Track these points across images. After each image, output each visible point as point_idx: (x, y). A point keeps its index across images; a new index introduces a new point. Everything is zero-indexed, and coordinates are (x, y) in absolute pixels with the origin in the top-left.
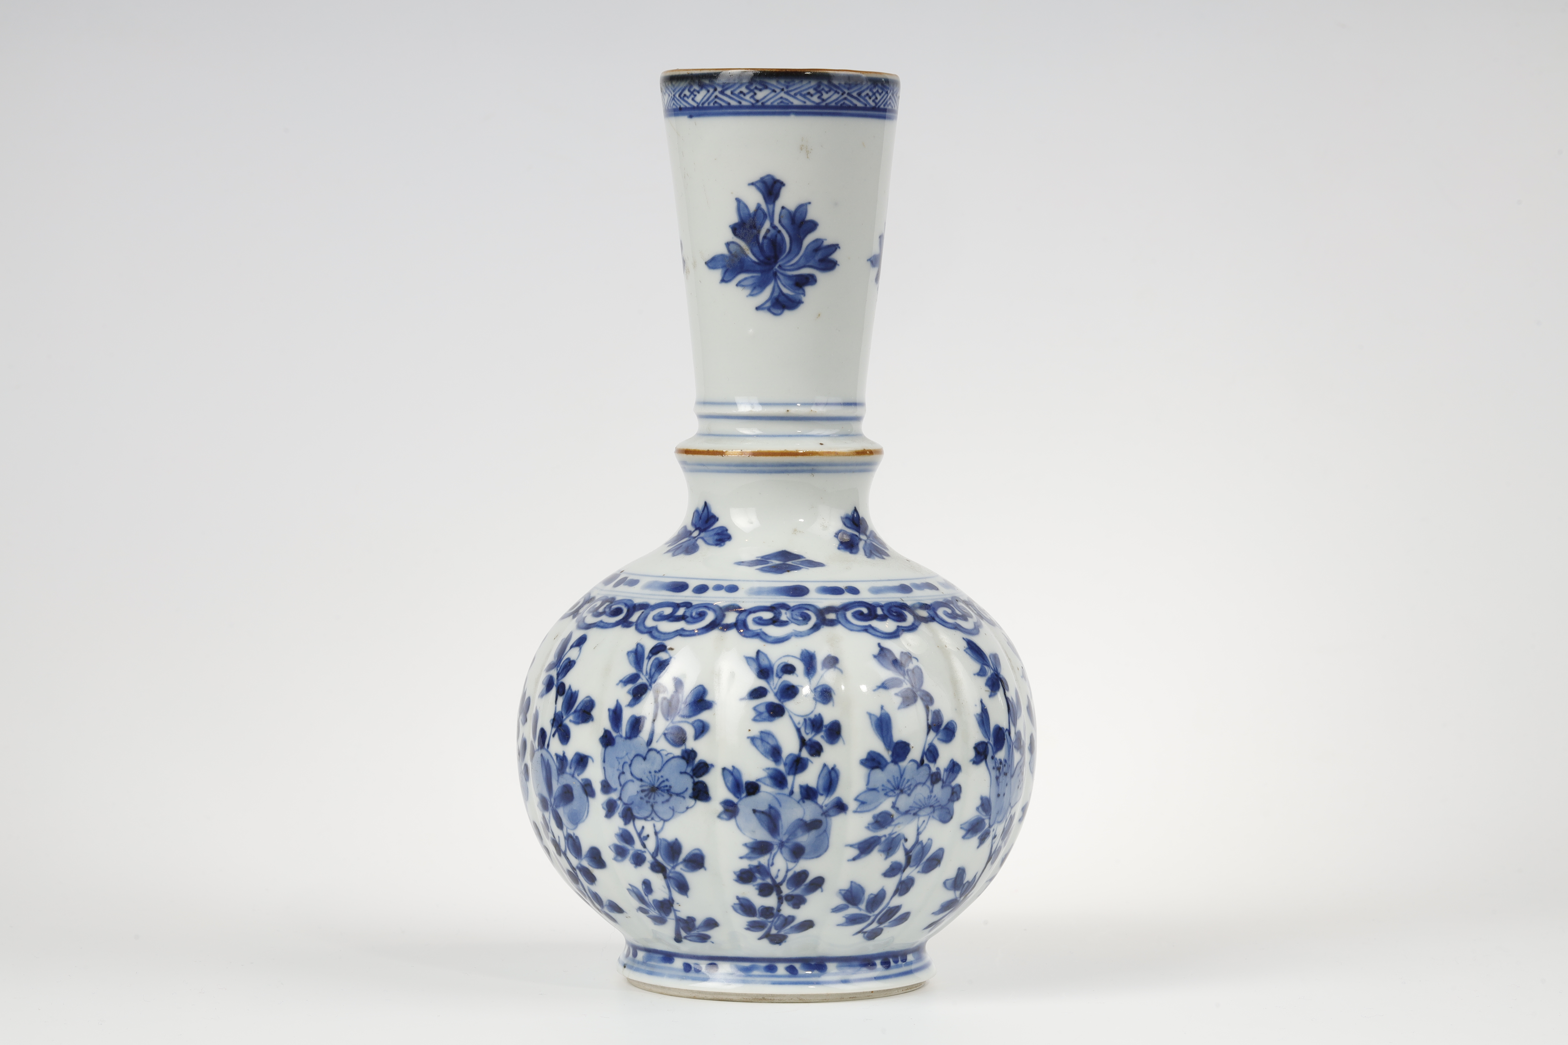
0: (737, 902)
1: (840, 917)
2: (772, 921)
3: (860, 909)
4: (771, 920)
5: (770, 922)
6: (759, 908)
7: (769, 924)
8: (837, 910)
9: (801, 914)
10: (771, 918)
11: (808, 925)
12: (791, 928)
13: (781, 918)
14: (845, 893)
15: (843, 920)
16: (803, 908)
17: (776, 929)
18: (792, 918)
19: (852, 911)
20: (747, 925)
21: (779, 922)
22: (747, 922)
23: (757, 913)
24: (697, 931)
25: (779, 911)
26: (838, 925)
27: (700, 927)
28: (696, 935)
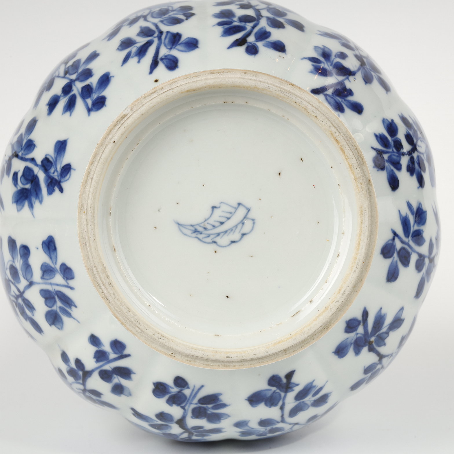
0: (390, 121)
1: (405, 211)
2: (394, 152)
3: (414, 226)
4: (395, 150)
5: (393, 150)
6: (398, 138)
7: (391, 150)
8: (409, 206)
9: (403, 176)
10: (396, 150)
11: (394, 184)
12: (392, 170)
13: (398, 159)
14: (420, 209)
15: (404, 214)
16: (408, 174)
17: (389, 157)
18: (399, 168)
19: (411, 219)
20: (379, 134)
21: (394, 157)
22: (382, 133)
23: (394, 138)
24: (343, 100)
25: (403, 154)
26: (399, 211)
27: (349, 101)
28: (338, 101)
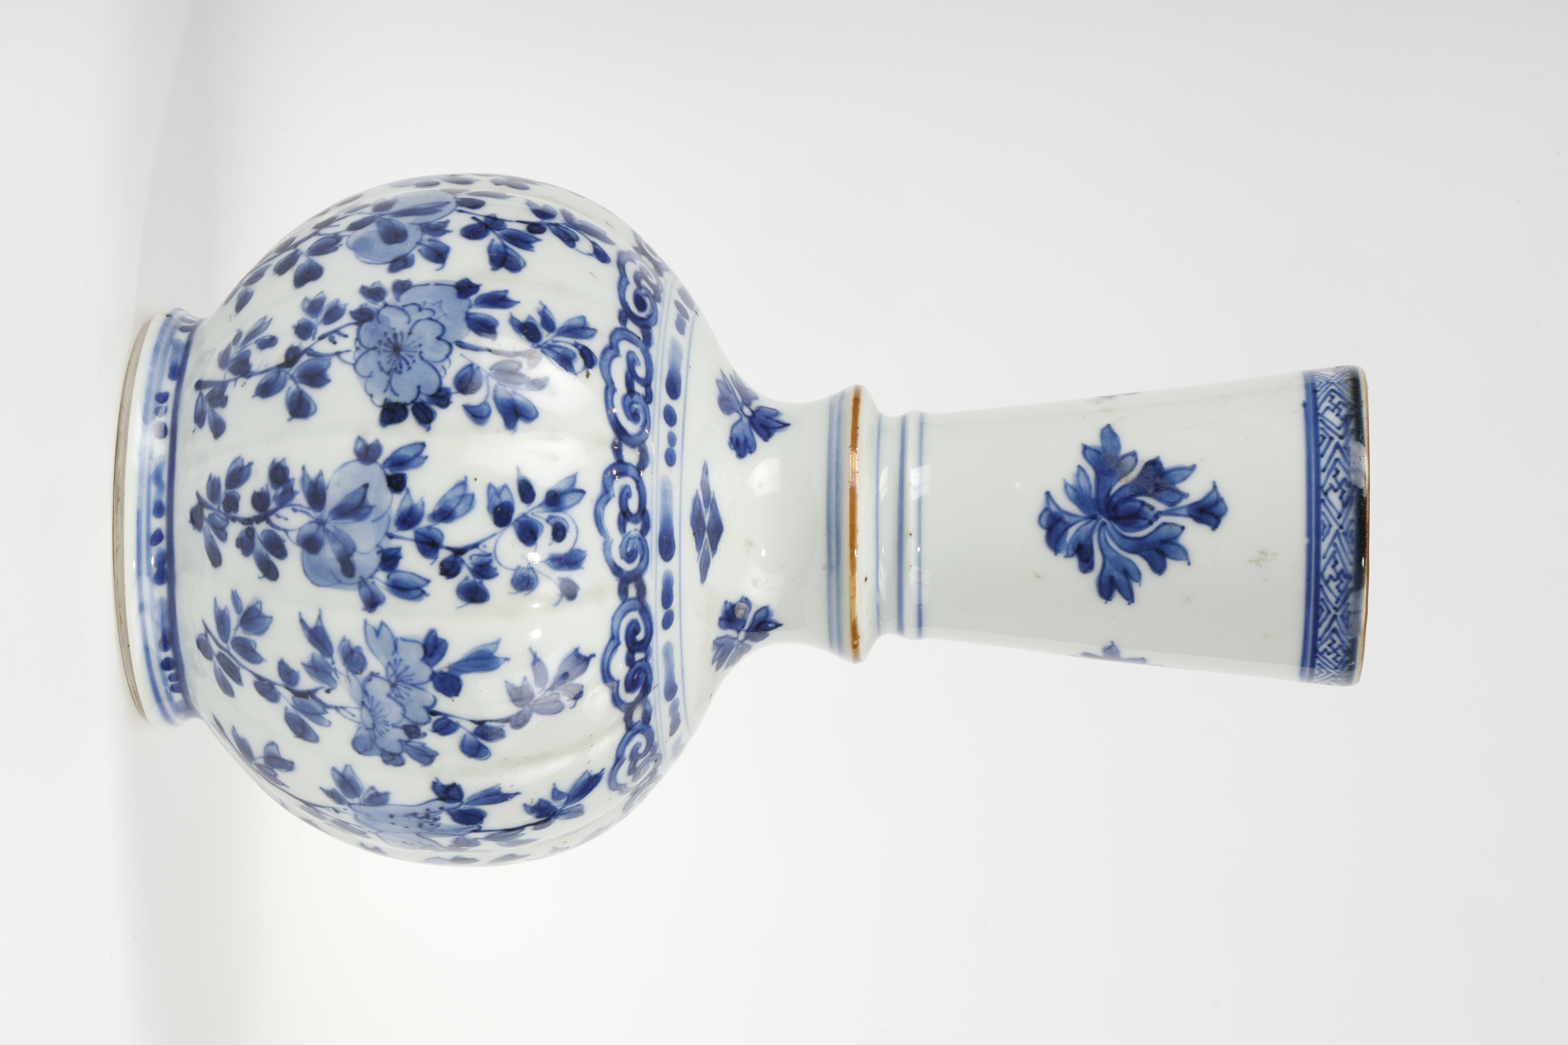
0: (246, 463)
1: (226, 602)
2: (219, 511)
3: (236, 629)
4: (222, 509)
5: (219, 507)
6: (238, 493)
7: (216, 507)
8: (235, 598)
9: (229, 550)
10: (224, 509)
11: (216, 559)
12: (212, 537)
13: (224, 523)
14: (257, 609)
15: (221, 606)
16: (238, 552)
17: (211, 516)
18: (223, 537)
19: (234, 619)
20: (215, 477)
21: (218, 519)
22: (219, 477)
23: (231, 491)
24: (210, 410)
25: (234, 519)
26: (215, 600)
27: (214, 414)
28: (204, 408)
